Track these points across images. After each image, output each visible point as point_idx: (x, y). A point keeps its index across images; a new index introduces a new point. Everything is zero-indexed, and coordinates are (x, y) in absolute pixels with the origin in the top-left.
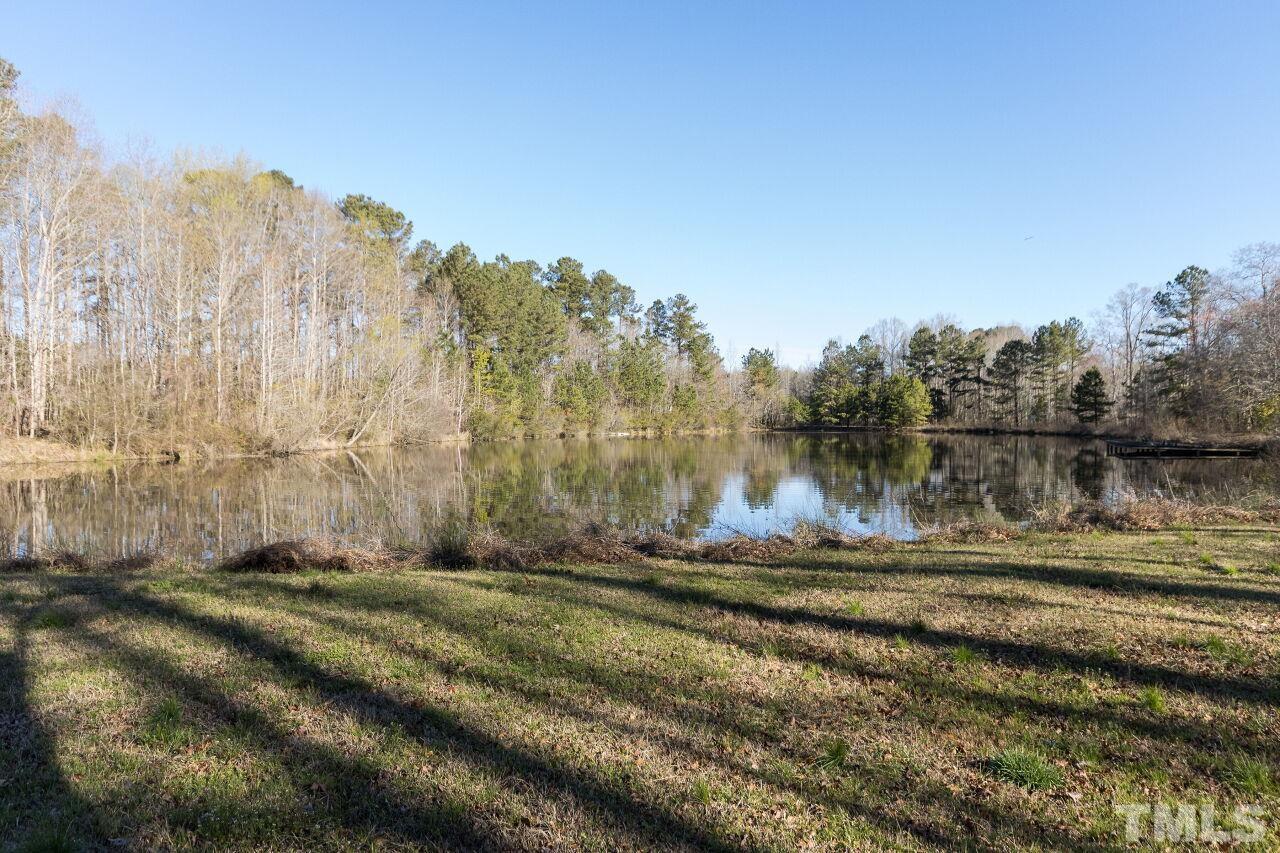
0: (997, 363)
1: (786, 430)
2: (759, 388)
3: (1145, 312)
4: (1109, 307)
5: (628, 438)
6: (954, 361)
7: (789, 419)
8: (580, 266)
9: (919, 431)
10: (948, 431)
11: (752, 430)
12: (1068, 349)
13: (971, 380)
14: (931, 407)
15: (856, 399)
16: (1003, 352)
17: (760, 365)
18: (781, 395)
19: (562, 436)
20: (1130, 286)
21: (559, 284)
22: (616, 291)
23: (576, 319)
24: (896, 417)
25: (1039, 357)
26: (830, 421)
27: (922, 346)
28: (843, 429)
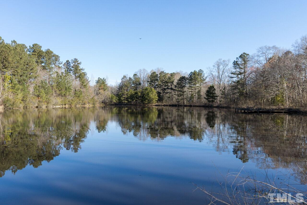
0: (178, 84)
1: (111, 105)
2: (101, 91)
3: (224, 67)
4: (214, 66)
5: (60, 108)
6: (164, 83)
7: (111, 101)
8: (41, 47)
9: (154, 105)
10: (163, 105)
11: (99, 105)
12: (199, 79)
13: (169, 89)
14: (158, 98)
15: (134, 95)
16: (180, 80)
17: (101, 83)
18: (108, 94)
19: (37, 107)
20: (220, 60)
21: (33, 53)
22: (54, 56)
23: (40, 65)
24: (147, 101)
25: (191, 82)
26: (125, 102)
27: (153, 78)
28: (129, 105)
